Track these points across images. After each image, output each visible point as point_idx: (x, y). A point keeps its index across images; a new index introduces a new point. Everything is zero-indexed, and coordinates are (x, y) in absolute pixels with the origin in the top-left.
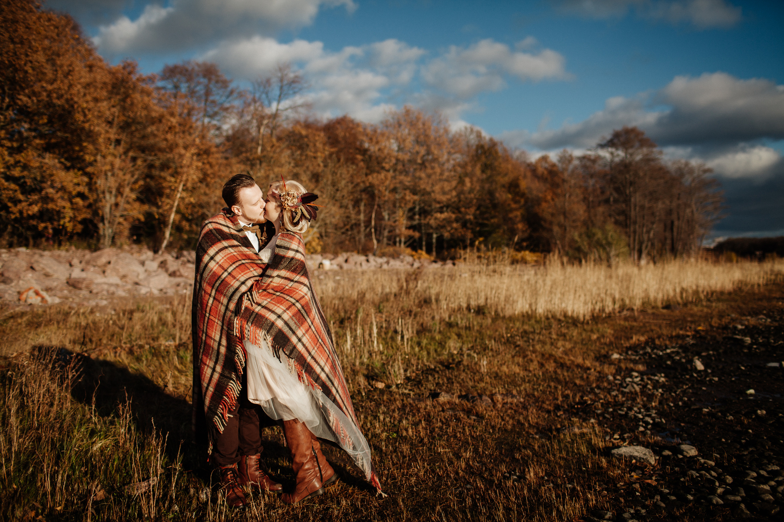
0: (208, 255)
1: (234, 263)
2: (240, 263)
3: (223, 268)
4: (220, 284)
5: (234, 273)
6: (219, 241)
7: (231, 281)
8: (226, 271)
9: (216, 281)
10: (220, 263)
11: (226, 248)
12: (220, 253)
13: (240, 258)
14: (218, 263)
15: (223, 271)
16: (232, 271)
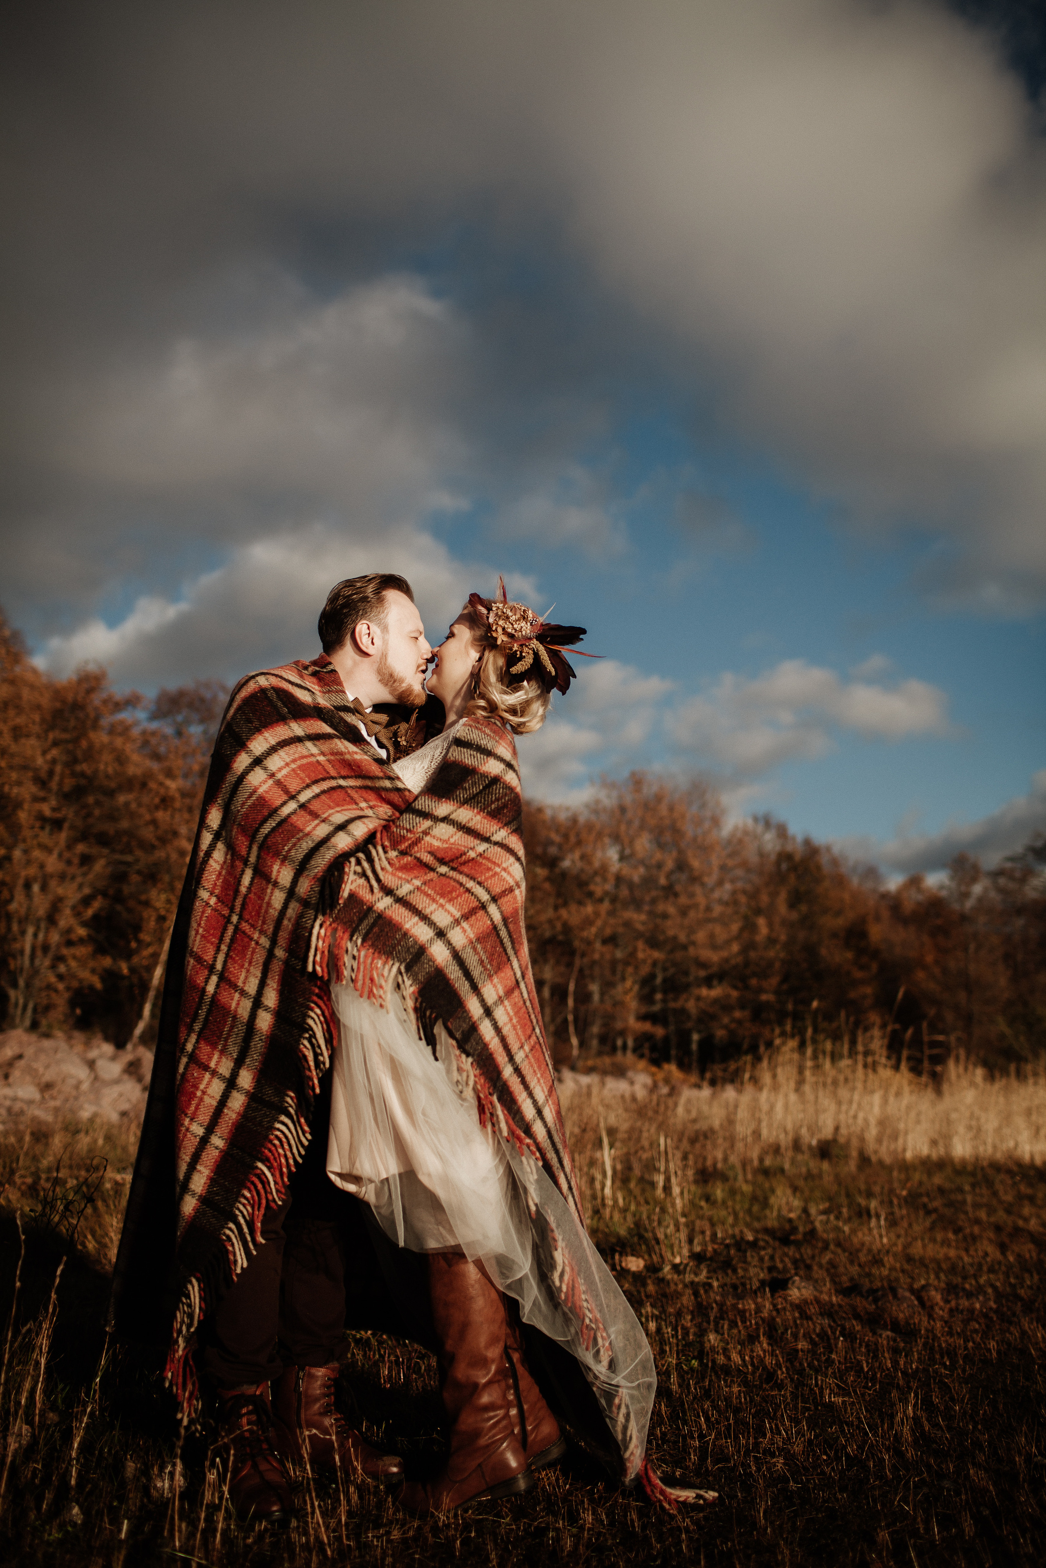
0: (249, 752)
1: (316, 782)
2: (334, 781)
3: (286, 791)
4: (273, 830)
6: (283, 719)
7: (306, 824)
8: (293, 797)
9: (265, 821)
10: (279, 776)
11: (296, 739)
12: (282, 752)
13: (333, 773)
14: (273, 776)
15: (285, 798)
16: (309, 801)
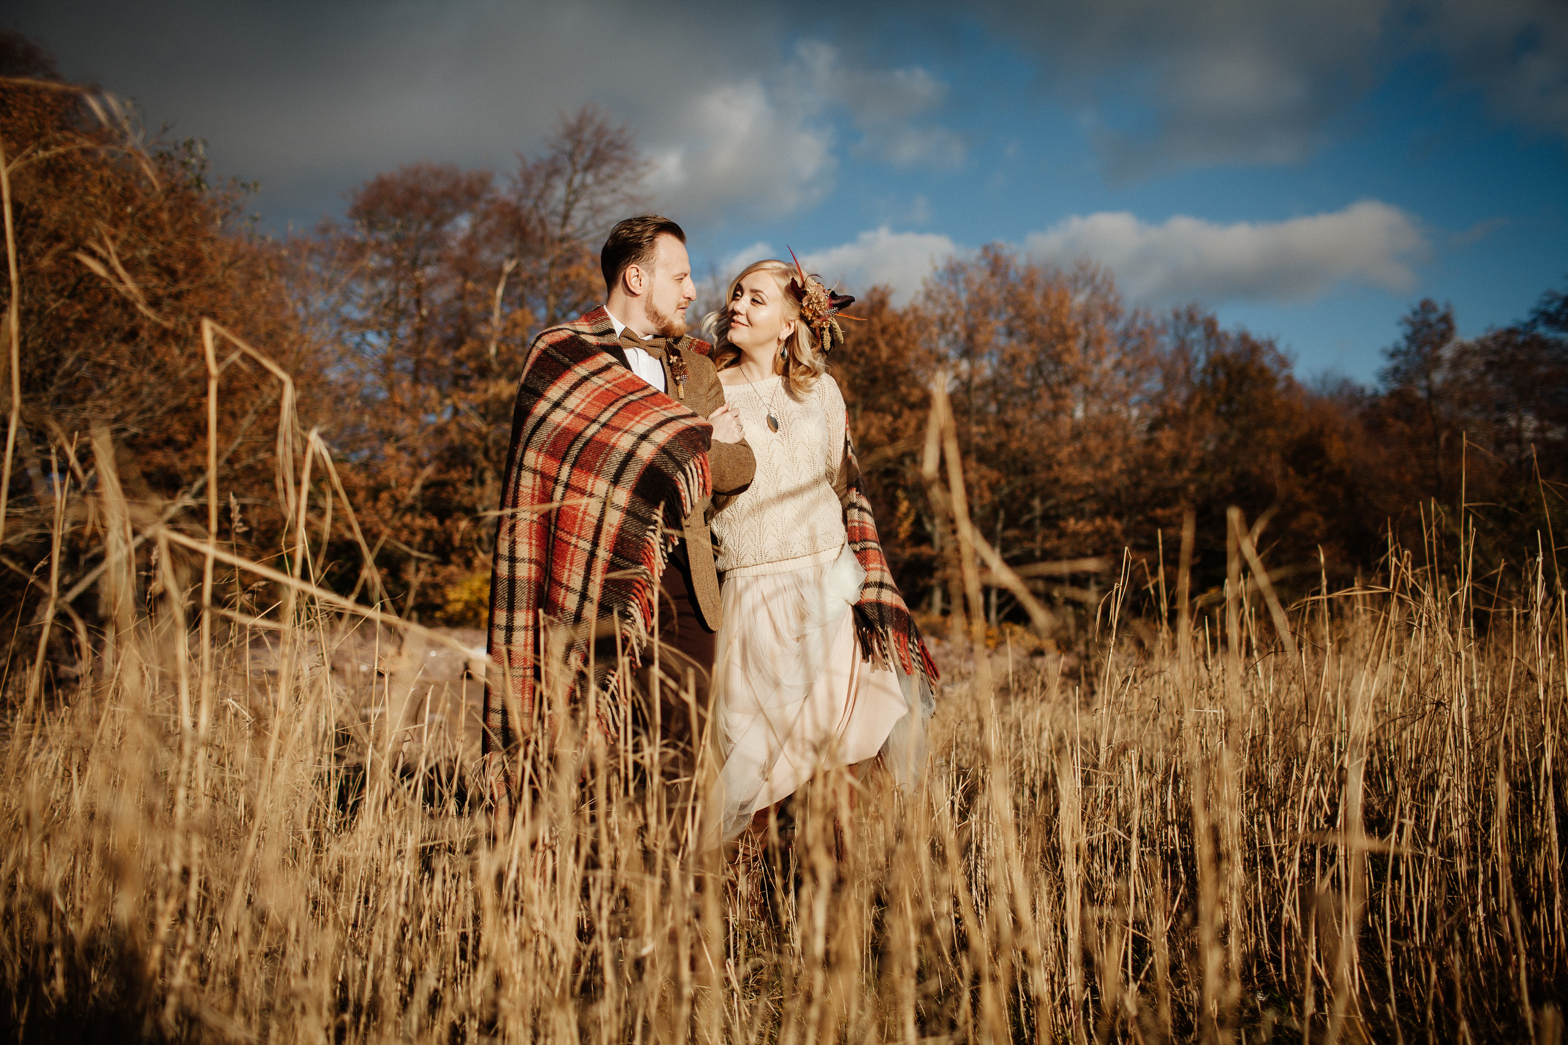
0: (548, 400)
1: (612, 404)
2: (626, 400)
3: (586, 418)
4: (581, 450)
5: (616, 422)
6: (567, 368)
7: (609, 438)
8: (594, 421)
9: (572, 444)
10: (578, 410)
11: (585, 379)
12: (576, 393)
13: (622, 393)
14: (572, 412)
15: (586, 423)
16: (609, 420)
